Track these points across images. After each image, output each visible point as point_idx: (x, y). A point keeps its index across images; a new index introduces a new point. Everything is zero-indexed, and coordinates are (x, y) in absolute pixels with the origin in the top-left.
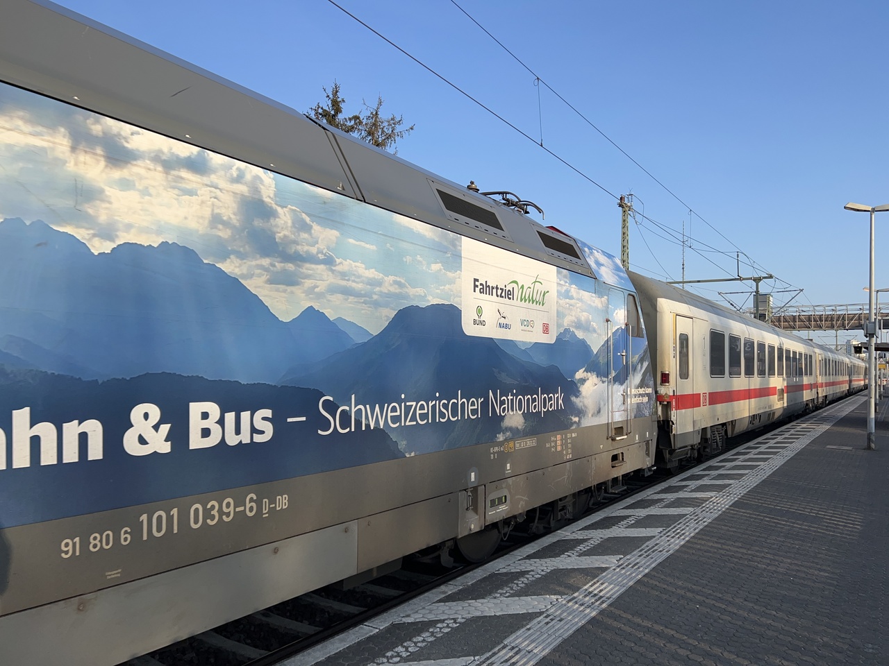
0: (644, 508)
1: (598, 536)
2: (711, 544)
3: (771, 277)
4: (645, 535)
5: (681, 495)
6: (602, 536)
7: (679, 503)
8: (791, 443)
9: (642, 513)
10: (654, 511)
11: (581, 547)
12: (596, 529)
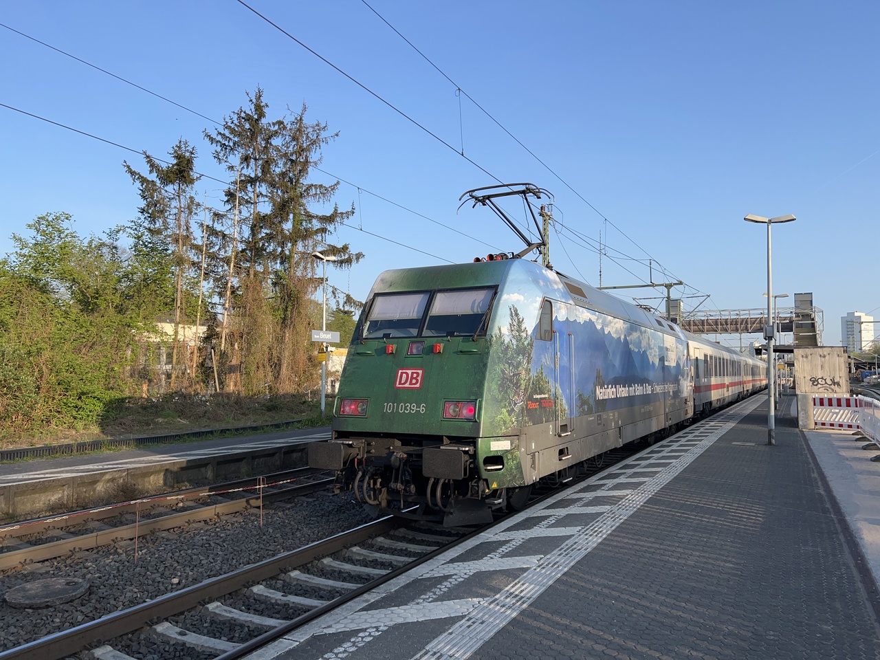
0: (564, 508)
1: (520, 536)
2: (626, 541)
3: (681, 283)
4: (564, 534)
5: (599, 493)
6: (523, 537)
7: (597, 501)
8: (701, 440)
9: (562, 512)
10: (574, 510)
11: (504, 549)
12: (518, 530)
